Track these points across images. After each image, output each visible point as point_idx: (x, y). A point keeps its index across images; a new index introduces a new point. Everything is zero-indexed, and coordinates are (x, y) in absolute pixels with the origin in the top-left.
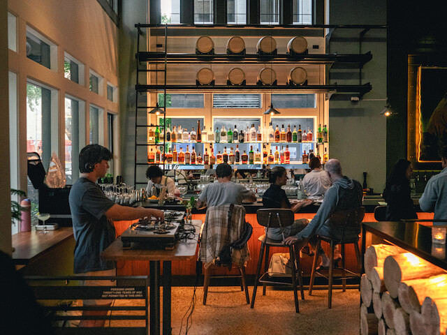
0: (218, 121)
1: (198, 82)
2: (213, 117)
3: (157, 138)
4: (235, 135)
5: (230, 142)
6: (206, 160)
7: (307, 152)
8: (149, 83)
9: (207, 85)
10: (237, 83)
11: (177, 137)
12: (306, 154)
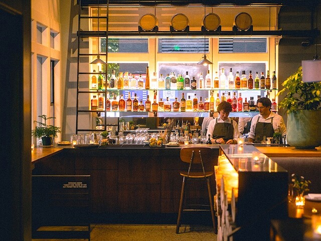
0: (164, 66)
1: (140, 28)
2: (158, 63)
3: (100, 85)
4: (187, 82)
5: (182, 89)
6: (147, 107)
7: (249, 99)
8: (91, 29)
9: (149, 31)
10: (180, 29)
11: (123, 83)
12: (248, 102)
